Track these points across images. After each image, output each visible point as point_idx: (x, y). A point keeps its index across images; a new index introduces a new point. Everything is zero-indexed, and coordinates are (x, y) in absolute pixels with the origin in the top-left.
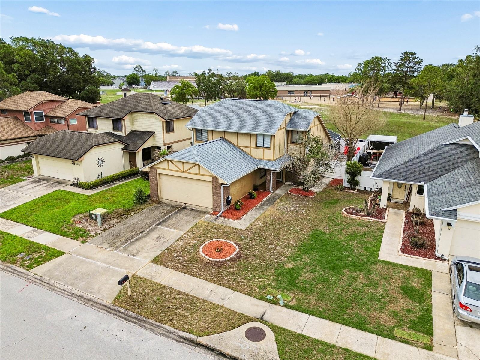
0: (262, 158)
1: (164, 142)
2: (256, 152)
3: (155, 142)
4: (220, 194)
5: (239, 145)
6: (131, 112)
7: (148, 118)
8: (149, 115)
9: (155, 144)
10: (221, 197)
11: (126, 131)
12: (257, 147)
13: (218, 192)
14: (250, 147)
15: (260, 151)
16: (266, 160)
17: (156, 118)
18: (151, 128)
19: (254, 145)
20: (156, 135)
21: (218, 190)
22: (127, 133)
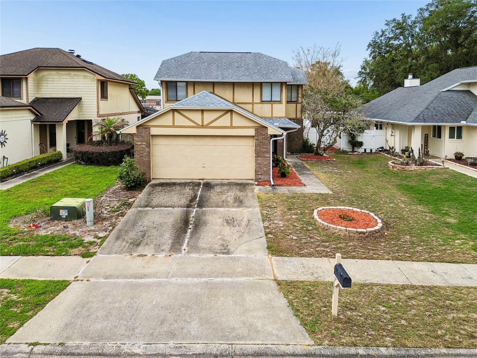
0: (271, 116)
1: (98, 112)
2: (261, 108)
3: (81, 113)
4: (268, 153)
5: (235, 101)
6: (39, 69)
7: (69, 77)
8: (72, 73)
9: (81, 116)
10: (270, 157)
11: (29, 98)
12: (262, 102)
13: (265, 150)
14: (253, 103)
15: (268, 107)
16: (275, 117)
17: (85, 76)
18: (76, 93)
19: (257, 99)
20: (84, 103)
21: (265, 147)
22: (30, 101)
